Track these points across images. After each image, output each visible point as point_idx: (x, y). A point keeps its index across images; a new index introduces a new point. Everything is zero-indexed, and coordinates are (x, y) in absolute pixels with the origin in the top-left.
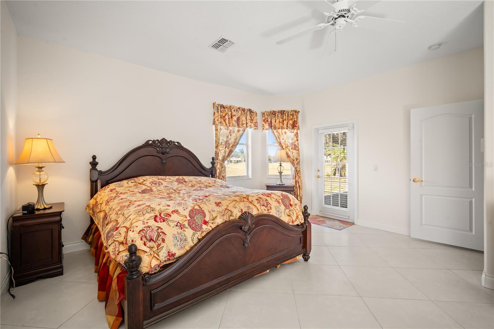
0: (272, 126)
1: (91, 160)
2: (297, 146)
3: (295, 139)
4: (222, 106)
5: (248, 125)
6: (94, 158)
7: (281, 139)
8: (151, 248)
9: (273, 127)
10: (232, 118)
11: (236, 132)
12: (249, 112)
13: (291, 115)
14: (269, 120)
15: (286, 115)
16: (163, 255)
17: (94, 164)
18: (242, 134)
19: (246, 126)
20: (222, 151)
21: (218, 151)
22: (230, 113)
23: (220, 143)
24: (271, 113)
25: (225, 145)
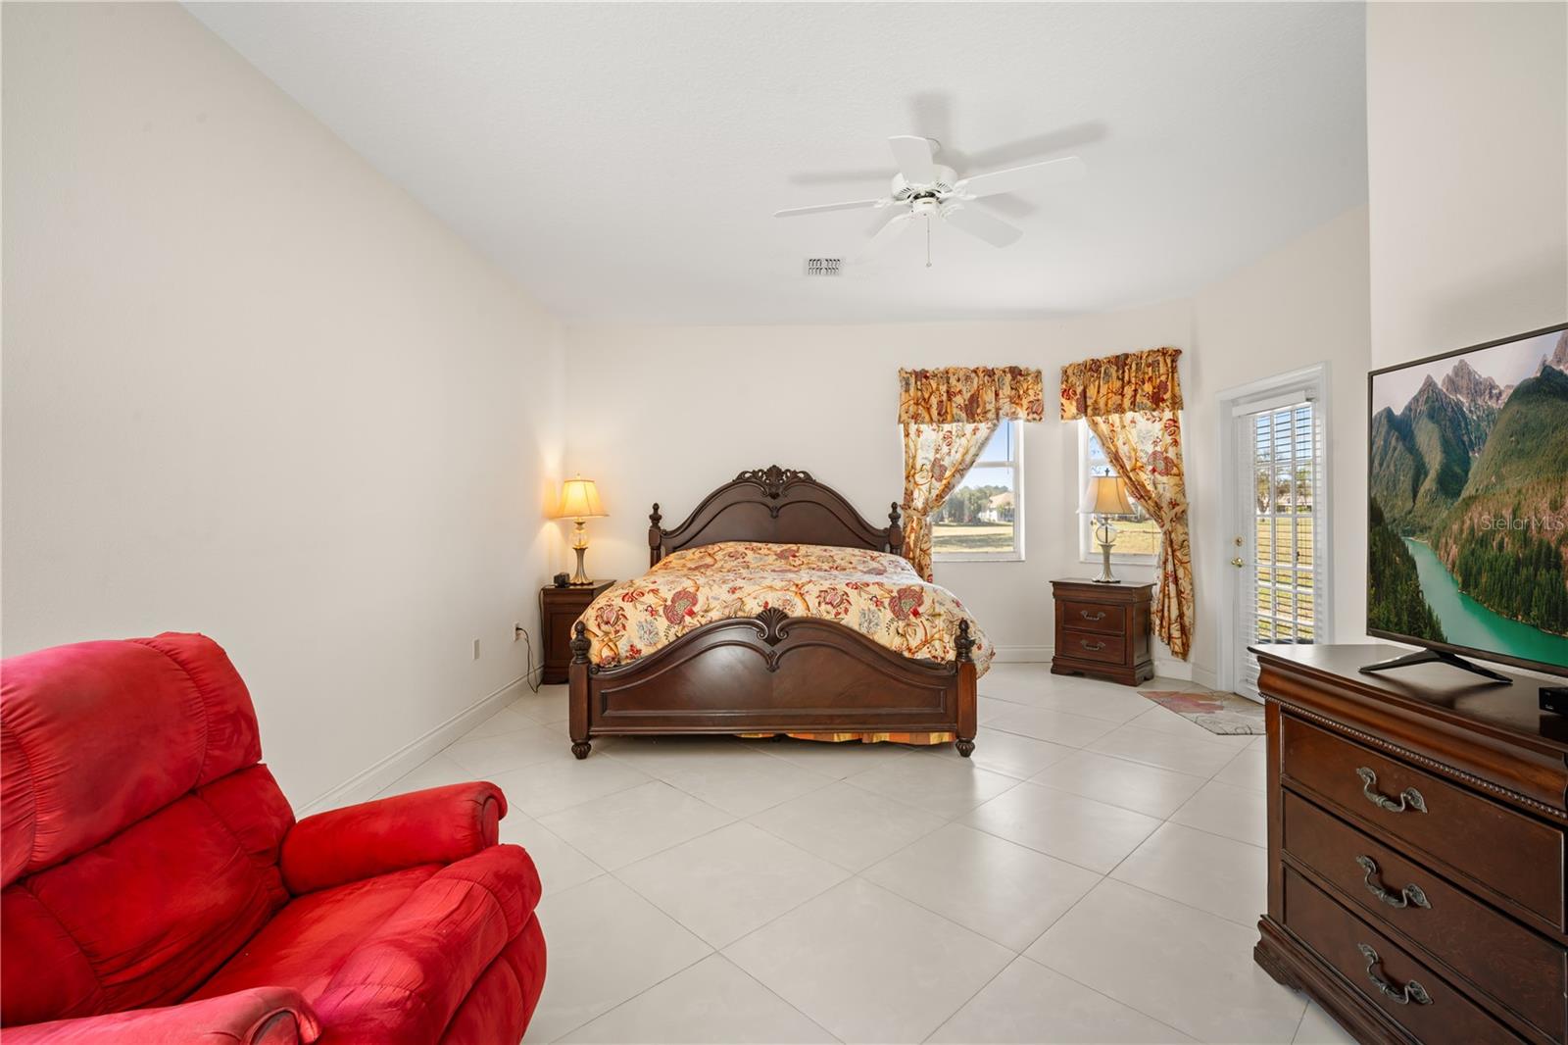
0: (1086, 407)
1: (652, 512)
2: (1175, 462)
3: (1168, 440)
4: (923, 375)
5: (1001, 412)
6: (656, 507)
7: (1119, 443)
8: (607, 634)
9: (1089, 411)
10: (949, 399)
11: (968, 435)
12: (1009, 376)
13: (1149, 365)
14: (1079, 390)
15: (1134, 367)
16: (623, 648)
17: (656, 518)
18: (987, 439)
19: (994, 416)
20: (924, 488)
21: (911, 486)
22: (943, 388)
23: (918, 467)
24: (1085, 367)
25: (932, 471)
